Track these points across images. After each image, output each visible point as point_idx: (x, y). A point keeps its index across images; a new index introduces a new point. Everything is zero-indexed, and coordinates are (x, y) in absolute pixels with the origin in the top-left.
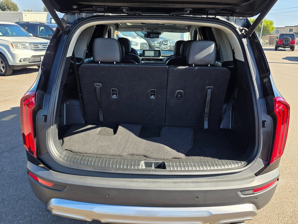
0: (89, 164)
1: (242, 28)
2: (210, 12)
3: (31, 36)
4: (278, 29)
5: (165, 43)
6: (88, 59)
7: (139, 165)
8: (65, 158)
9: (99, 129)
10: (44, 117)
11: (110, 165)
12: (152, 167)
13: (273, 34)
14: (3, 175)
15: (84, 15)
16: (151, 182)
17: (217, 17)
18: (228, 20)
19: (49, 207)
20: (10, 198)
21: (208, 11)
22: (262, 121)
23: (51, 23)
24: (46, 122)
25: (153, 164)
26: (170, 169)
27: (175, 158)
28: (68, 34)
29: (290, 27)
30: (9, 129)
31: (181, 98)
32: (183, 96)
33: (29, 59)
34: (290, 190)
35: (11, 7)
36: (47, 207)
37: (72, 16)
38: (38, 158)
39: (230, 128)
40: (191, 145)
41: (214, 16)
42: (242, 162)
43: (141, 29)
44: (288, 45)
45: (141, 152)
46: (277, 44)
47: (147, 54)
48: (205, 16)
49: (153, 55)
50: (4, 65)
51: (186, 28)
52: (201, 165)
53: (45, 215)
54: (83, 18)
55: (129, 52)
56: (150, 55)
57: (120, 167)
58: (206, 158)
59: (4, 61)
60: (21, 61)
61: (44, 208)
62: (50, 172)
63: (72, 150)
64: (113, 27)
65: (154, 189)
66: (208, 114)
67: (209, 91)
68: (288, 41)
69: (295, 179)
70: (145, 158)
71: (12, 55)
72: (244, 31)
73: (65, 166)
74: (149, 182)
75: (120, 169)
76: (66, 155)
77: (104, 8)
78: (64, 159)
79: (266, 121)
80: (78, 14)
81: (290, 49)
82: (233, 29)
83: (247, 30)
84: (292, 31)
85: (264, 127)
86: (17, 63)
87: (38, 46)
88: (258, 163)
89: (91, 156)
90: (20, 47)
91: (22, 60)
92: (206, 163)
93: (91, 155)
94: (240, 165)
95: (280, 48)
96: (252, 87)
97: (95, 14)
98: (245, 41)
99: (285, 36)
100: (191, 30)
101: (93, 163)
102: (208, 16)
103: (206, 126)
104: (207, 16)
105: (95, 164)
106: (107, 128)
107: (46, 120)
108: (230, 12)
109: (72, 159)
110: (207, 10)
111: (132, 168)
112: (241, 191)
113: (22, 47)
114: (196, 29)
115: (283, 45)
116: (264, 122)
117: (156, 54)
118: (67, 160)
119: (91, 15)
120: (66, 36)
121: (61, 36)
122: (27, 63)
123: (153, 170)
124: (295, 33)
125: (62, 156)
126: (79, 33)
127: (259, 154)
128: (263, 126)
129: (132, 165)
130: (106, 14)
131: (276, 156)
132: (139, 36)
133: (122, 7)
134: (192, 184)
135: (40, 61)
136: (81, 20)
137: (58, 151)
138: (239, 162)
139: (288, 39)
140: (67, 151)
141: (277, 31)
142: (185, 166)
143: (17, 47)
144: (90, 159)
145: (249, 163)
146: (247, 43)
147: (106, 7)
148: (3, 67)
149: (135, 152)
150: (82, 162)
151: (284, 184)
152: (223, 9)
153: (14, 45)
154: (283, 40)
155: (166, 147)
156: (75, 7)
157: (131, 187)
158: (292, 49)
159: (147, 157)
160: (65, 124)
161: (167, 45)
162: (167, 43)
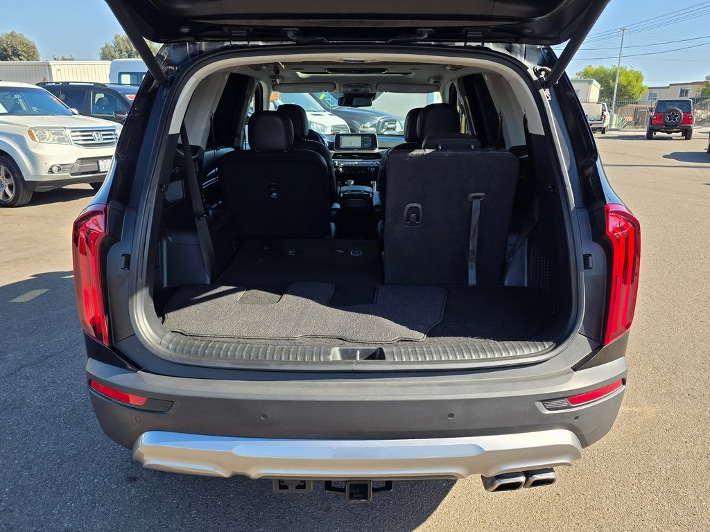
0: (221, 356)
1: (540, 67)
2: (470, 34)
3: (75, 114)
4: (655, 91)
5: (390, 126)
6: (213, 151)
7: (329, 354)
8: (171, 346)
9: (241, 294)
10: (123, 258)
11: (267, 355)
12: (355, 358)
13: (642, 102)
14: (25, 414)
15: (204, 46)
16: (354, 386)
17: (486, 45)
18: (510, 51)
19: (136, 452)
20: (44, 459)
21: (466, 32)
22: (584, 255)
23: (120, 84)
24: (129, 269)
25: (358, 352)
26: (394, 359)
27: (404, 340)
28: (170, 86)
29: (682, 86)
30: (33, 319)
31: (417, 220)
32: (421, 215)
33: (72, 166)
34: (668, 426)
35: (22, 51)
36: (132, 455)
37: (180, 49)
38: (112, 347)
39: (526, 285)
40: (440, 317)
41: (480, 44)
42: (545, 343)
43: (331, 86)
44: (675, 126)
45: (334, 331)
46: (651, 123)
47: (346, 142)
48: (462, 44)
49: (359, 145)
50: (11, 181)
51: (432, 82)
52: (458, 350)
53: (125, 489)
54: (201, 52)
55: (303, 136)
56: (353, 145)
57: (289, 358)
58: (470, 339)
59: (12, 171)
60: (52, 172)
61: (121, 477)
62: (140, 374)
63: (183, 332)
64: (266, 83)
65: (360, 400)
66: (476, 252)
67: (476, 204)
68: (677, 116)
69: (679, 405)
70: (341, 342)
71: (32, 157)
72: (543, 73)
73: (169, 359)
74: (349, 386)
75: (288, 362)
76: (172, 340)
77: (248, 31)
78: (168, 348)
79: (590, 255)
80: (192, 44)
81: (683, 135)
82: (522, 70)
83: (550, 70)
84: (686, 96)
85: (589, 268)
86: (44, 175)
87: (91, 136)
88: (579, 344)
89: (225, 342)
90: (51, 140)
91: (55, 169)
92: (470, 347)
93: (224, 339)
94: (540, 350)
95: (658, 134)
96: (560, 187)
97: (227, 44)
98: (545, 93)
99: (669, 107)
100: (442, 85)
101: (231, 352)
102: (468, 44)
103: (472, 280)
104: (466, 43)
105: (235, 354)
106: (259, 291)
107: (127, 265)
108: (513, 33)
109: (186, 347)
110: (464, 31)
111: (314, 360)
112: (542, 401)
113: (56, 139)
114: (453, 84)
115: (666, 126)
116: (586, 257)
117: (366, 142)
118: (175, 350)
119: (218, 46)
120: (166, 92)
121: (155, 91)
122: (66, 175)
123: (358, 363)
124: (692, 99)
125: (163, 341)
126: (195, 83)
127: (580, 325)
128: (586, 266)
129: (314, 354)
130: (252, 43)
131: (615, 330)
132: (329, 110)
133: (285, 29)
134: (439, 388)
135: (96, 169)
136: (197, 57)
137: (155, 332)
138: (539, 344)
139: (677, 111)
140: (174, 334)
141: (652, 96)
142: (426, 353)
143: (43, 139)
144: (224, 347)
145: (558, 344)
146: (550, 99)
147: (251, 30)
148: (11, 187)
149: (319, 332)
150: (206, 351)
151: (654, 415)
152: (497, 29)
153: (37, 135)
154: (665, 113)
155: (387, 321)
156: (185, 30)
157: (311, 396)
158: (687, 134)
159: (345, 341)
160: (165, 285)
161: (394, 129)
162: (394, 126)
